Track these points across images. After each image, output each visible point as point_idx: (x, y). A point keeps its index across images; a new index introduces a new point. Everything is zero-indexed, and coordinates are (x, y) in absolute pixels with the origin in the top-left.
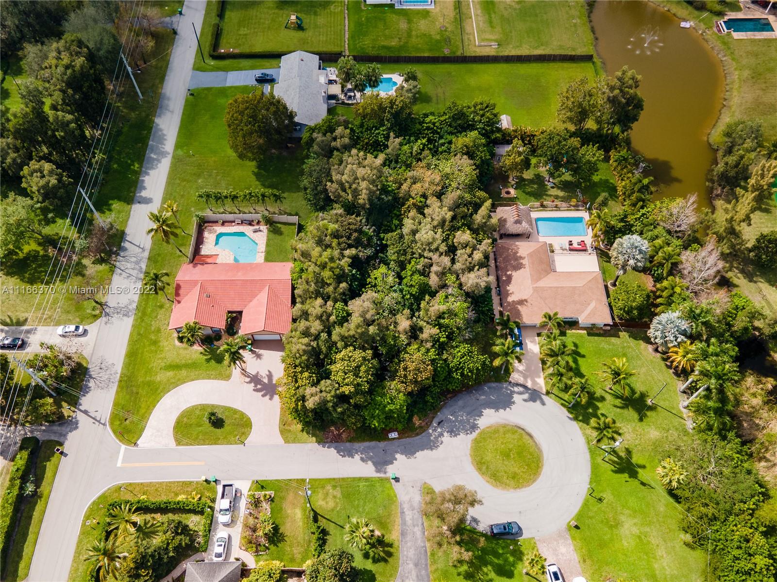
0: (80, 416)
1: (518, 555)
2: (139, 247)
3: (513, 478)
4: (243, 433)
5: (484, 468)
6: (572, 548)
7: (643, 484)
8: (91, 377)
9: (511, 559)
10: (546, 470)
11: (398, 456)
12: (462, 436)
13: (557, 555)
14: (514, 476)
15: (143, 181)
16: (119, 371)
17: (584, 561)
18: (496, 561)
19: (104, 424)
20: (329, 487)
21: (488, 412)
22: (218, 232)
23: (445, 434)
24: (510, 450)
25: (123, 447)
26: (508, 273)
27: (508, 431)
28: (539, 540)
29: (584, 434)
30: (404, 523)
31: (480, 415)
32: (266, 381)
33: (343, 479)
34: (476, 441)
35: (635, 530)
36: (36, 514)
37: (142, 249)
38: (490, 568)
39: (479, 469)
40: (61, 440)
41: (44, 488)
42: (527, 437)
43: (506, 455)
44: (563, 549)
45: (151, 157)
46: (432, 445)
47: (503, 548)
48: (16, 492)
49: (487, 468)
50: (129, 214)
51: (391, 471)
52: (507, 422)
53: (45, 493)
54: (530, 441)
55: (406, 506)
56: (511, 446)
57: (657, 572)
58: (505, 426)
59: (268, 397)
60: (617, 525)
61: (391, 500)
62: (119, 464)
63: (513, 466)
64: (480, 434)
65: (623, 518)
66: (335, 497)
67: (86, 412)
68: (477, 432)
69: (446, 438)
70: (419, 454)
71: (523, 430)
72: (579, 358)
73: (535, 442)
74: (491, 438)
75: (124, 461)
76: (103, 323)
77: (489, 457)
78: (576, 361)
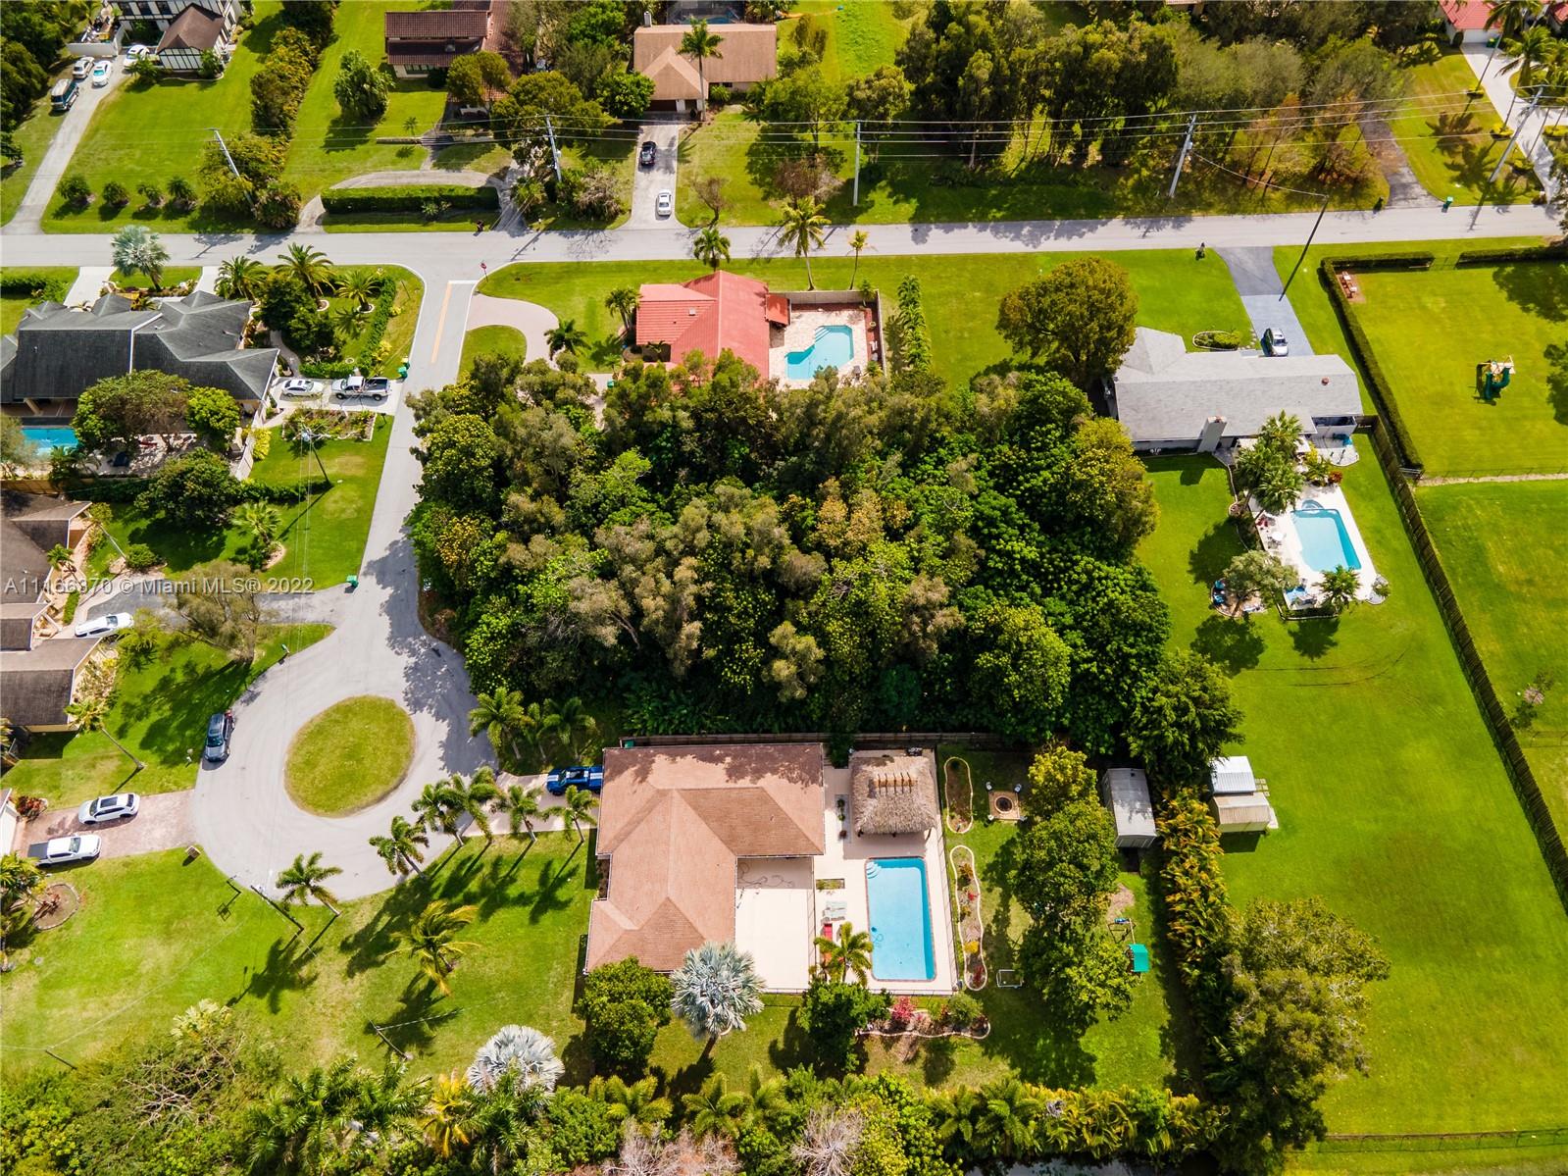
0: (530, 236)
1: (173, 760)
3: (307, 763)
5: (338, 716)
6: (157, 848)
7: (240, 998)
8: (589, 235)
9: (170, 748)
10: (308, 819)
11: (390, 591)
12: (405, 685)
13: (152, 821)
14: (310, 764)
15: (966, 227)
16: (595, 260)
17: (126, 865)
18: (175, 724)
19: (513, 260)
20: (360, 503)
21: (443, 729)
22: (853, 327)
23: (413, 660)
24: (360, 761)
25: (475, 283)
26: (730, 759)
27: (399, 761)
28: (187, 795)
29: (362, 901)
31: (438, 716)
33: (370, 520)
34: (391, 705)
35: (146, 967)
36: (402, 225)
37: (820, 249)
38: (167, 714)
39: (337, 709)
40: (499, 227)
42: (379, 793)
43: (353, 753)
44: (159, 832)
45: (1022, 228)
46: (397, 639)
47: (192, 737)
49: (337, 721)
50: (890, 224)
51: (368, 584)
52: (415, 760)
53: (427, 228)
54: (370, 797)
55: (303, 600)
56: (367, 763)
57: (62, 992)
58: (409, 756)
60: (168, 935)
61: (318, 582)
62: (451, 282)
63: (326, 765)
64: (402, 713)
65: (176, 947)
66: (343, 511)
67: (536, 239)
68: (407, 710)
69: (406, 660)
70: (385, 621)
71: (396, 788)
72: (529, 909)
73: (368, 805)
74: (391, 730)
75: (456, 285)
76: (677, 231)
77: (355, 724)
78: (522, 900)
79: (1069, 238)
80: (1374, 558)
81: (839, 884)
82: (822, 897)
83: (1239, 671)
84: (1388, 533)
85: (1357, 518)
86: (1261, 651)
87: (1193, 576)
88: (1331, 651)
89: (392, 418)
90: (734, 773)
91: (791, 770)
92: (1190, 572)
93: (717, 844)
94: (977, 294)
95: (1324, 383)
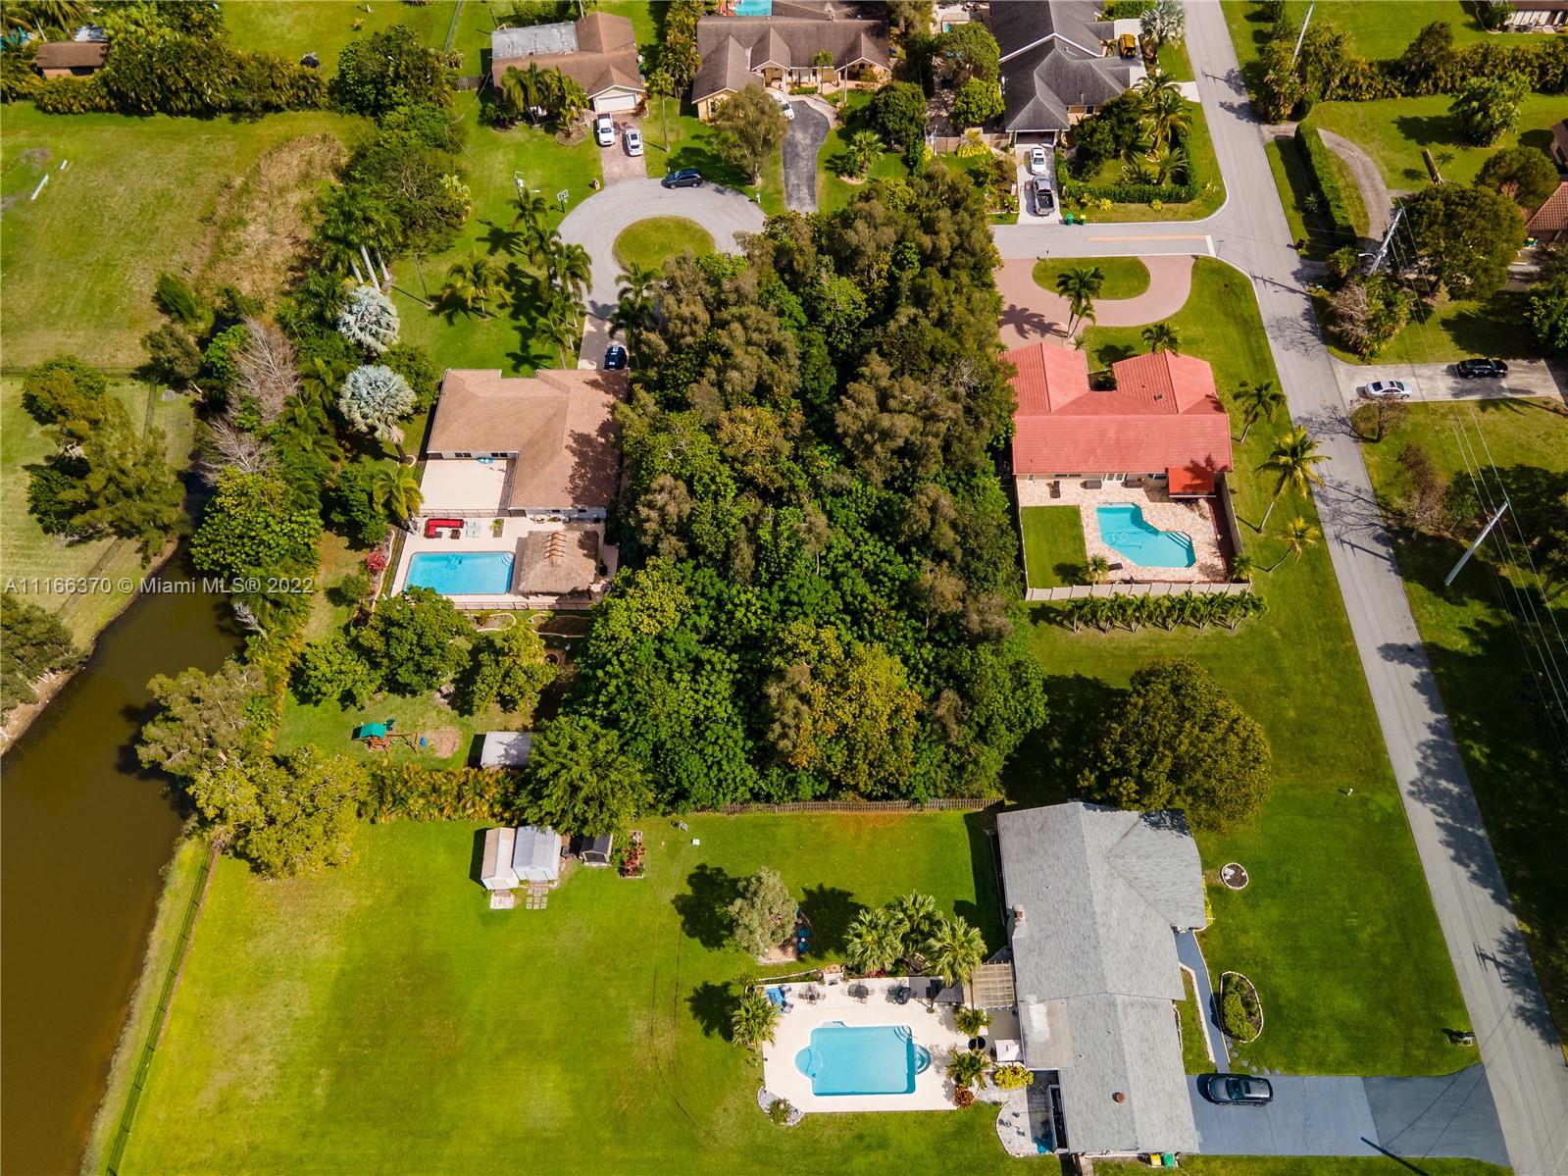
0: (1297, 286)
1: (672, 164)
2: (1353, 546)
3: (661, 227)
4: (1044, 270)
5: (699, 236)
6: (604, 171)
7: (489, 224)
8: (1314, 334)
9: (681, 161)
10: (614, 234)
14: (660, 229)
16: (1270, 341)
18: (700, 159)
19: (1255, 278)
22: (1195, 569)
25: (1212, 254)
26: (603, 440)
28: (643, 176)
30: (811, 188)
32: (1026, 327)
36: (1291, 194)
37: (1342, 542)
38: (708, 154)
40: (1307, 262)
41: (1298, 217)
44: (617, 171)
45: (1453, 781)
48: (1324, 187)
50: (1417, 621)
53: (1291, 211)
57: (513, 153)
59: (1018, 308)
62: (1208, 237)
63: (656, 236)
67: (1294, 292)
72: (519, 352)
75: (1205, 241)
76: (1340, 407)
78: (525, 347)
79: (1448, 844)
80: (831, 1117)
81: (498, 533)
82: (490, 521)
83: (680, 912)
84: (877, 1157)
85: (901, 1116)
86: (705, 943)
87: (814, 888)
88: (699, 1027)
89: (1015, 222)
90: (582, 440)
91: (582, 477)
92: (821, 887)
93: (527, 435)
94: (1292, 713)
95: (1117, 1097)
